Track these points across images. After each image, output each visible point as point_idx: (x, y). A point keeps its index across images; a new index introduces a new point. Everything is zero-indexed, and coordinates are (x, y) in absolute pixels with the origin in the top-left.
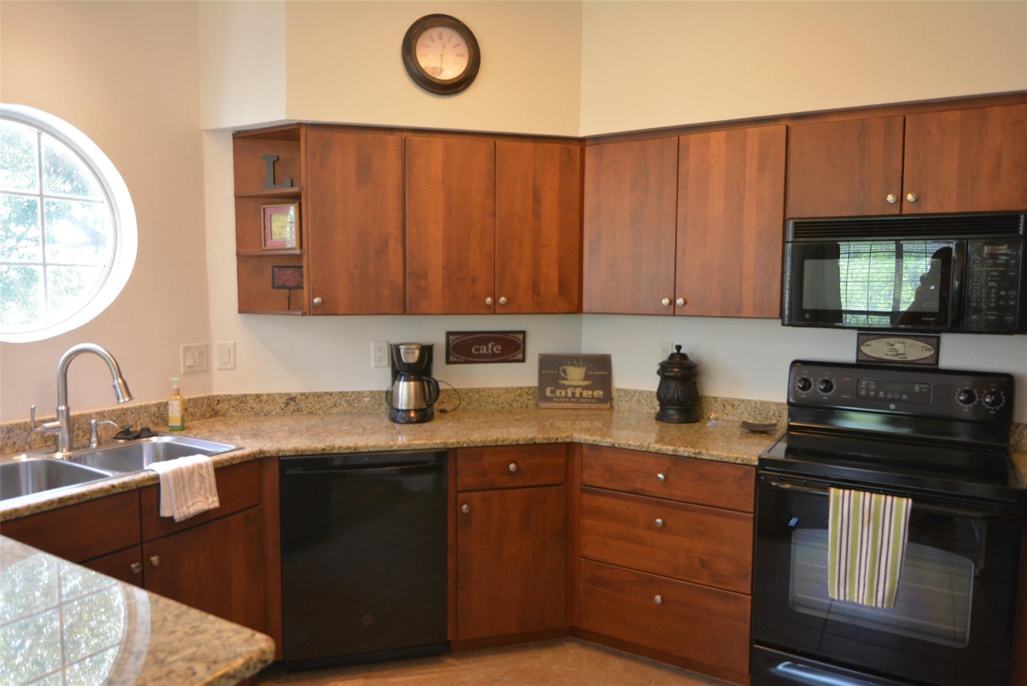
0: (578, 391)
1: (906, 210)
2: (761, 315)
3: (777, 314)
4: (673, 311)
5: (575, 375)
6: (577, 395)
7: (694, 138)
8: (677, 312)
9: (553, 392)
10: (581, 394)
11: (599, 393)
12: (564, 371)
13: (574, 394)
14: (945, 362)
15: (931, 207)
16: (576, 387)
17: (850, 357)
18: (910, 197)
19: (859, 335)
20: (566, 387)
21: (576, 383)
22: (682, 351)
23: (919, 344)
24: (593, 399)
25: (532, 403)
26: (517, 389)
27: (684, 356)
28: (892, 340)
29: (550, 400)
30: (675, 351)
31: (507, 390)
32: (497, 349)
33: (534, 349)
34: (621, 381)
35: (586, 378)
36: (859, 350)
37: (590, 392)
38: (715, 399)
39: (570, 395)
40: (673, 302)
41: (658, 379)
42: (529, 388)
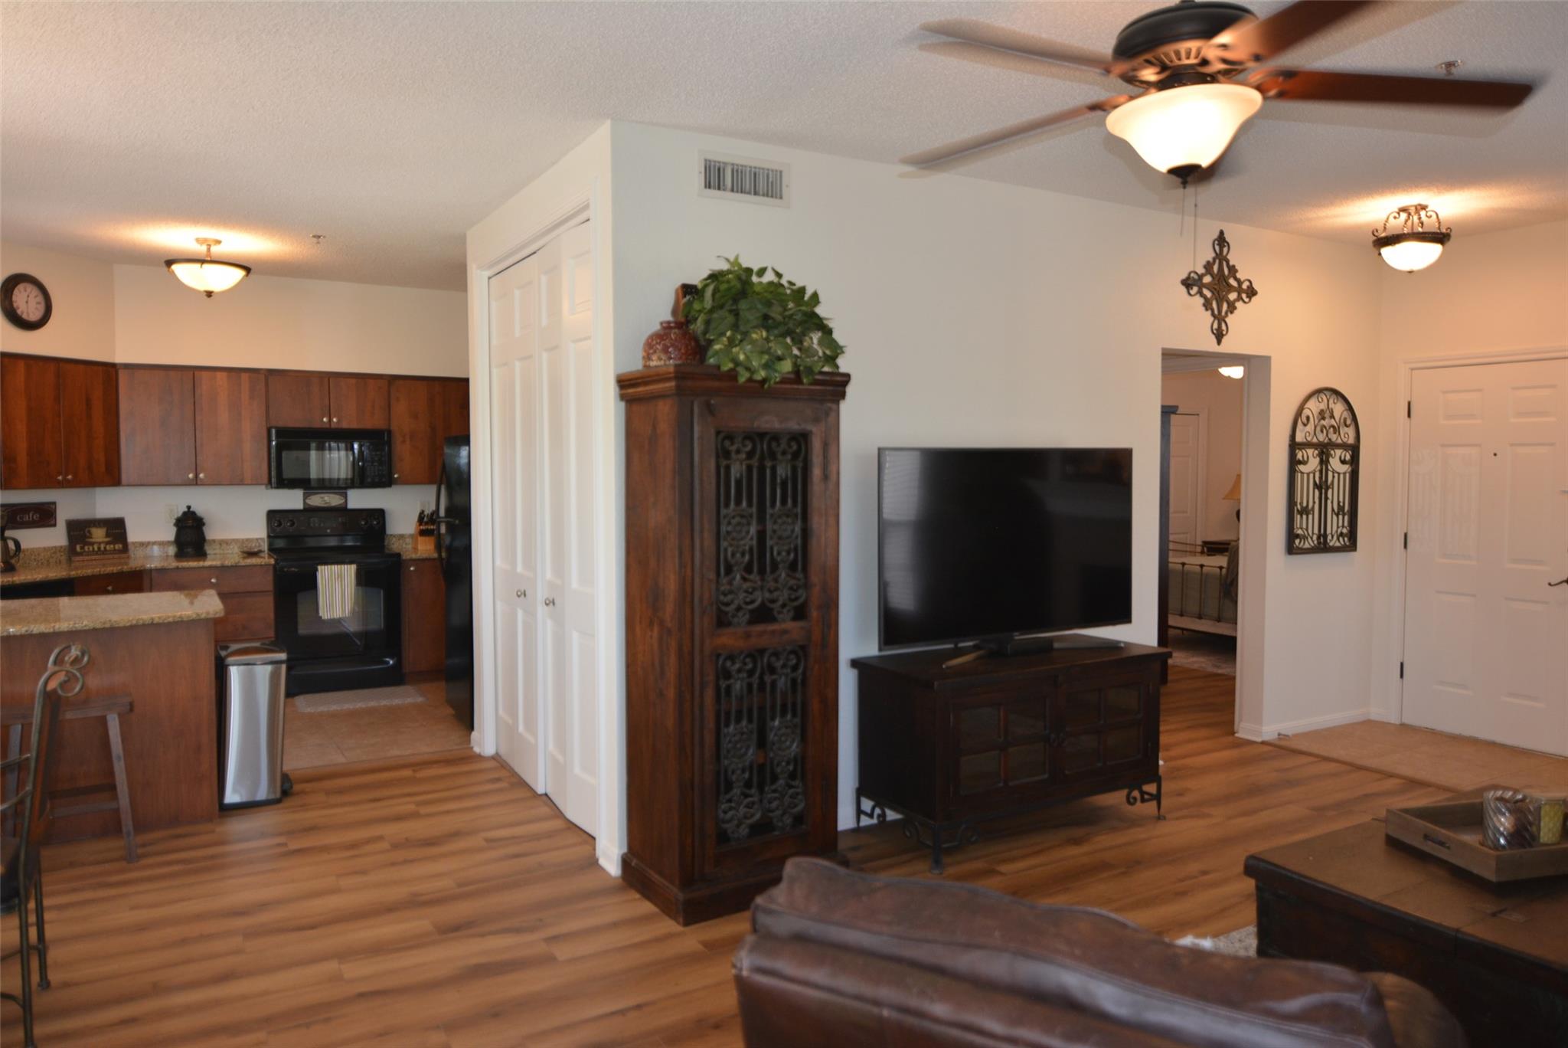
0: (102, 546)
1: (333, 426)
2: (255, 483)
3: (266, 481)
4: (196, 482)
5: (99, 534)
6: (102, 549)
7: (204, 374)
8: (199, 482)
9: (82, 548)
10: (105, 548)
11: (119, 546)
12: (89, 532)
13: (99, 548)
14: (351, 505)
15: (345, 425)
16: (100, 543)
17: (300, 506)
18: (335, 420)
19: (304, 493)
20: (92, 544)
21: (100, 540)
22: (191, 510)
23: (337, 497)
24: (115, 551)
25: (64, 558)
26: (52, 548)
27: (194, 513)
28: (322, 495)
29: (80, 554)
30: (186, 510)
31: (45, 549)
32: (36, 517)
33: (63, 515)
34: (135, 534)
35: (107, 535)
36: (305, 503)
37: (112, 546)
38: (214, 541)
39: (96, 549)
40: (196, 476)
41: (174, 530)
42: (61, 547)
